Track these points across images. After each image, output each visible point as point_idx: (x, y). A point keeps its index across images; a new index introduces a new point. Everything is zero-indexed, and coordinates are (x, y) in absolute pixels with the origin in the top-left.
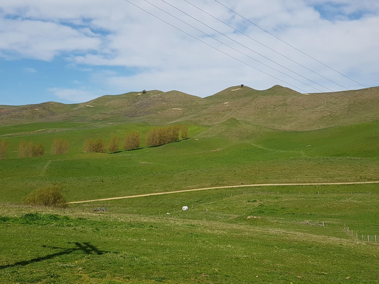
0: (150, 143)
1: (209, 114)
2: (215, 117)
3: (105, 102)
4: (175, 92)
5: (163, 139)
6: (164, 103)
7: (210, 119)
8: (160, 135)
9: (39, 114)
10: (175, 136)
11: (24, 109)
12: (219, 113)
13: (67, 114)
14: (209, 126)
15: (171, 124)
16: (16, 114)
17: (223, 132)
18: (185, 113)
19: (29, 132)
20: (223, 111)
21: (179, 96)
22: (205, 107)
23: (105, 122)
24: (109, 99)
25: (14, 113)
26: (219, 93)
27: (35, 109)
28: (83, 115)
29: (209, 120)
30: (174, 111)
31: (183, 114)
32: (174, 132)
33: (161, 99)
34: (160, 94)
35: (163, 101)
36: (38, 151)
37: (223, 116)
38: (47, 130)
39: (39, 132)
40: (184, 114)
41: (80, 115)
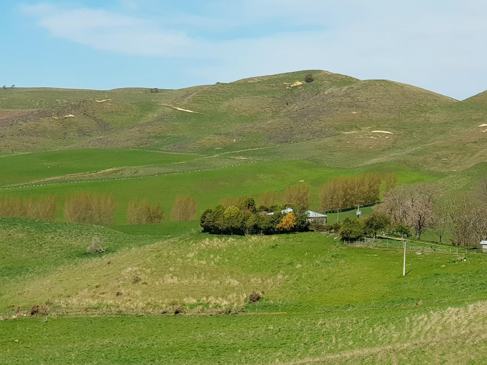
0: (327, 205)
1: (447, 147)
2: (457, 155)
3: (220, 101)
4: (381, 85)
5: (349, 198)
6: (356, 111)
7: (445, 159)
8: (345, 191)
9: (77, 126)
10: (372, 194)
11: (45, 115)
12: (466, 147)
13: (140, 130)
14: (442, 175)
15: (367, 166)
16: (28, 126)
17: (460, 189)
18: (397, 142)
19: (89, 173)
20: (476, 142)
21: (389, 95)
22: (441, 128)
23: (230, 155)
24: (227, 93)
25: (25, 124)
26: (476, 96)
27: (66, 116)
28: (174, 134)
29: (443, 161)
30: (376, 136)
31: (393, 143)
32: (370, 187)
33: (349, 100)
34: (346, 87)
35: (352, 107)
36: (154, 213)
37: (473, 154)
38: (122, 170)
39: (108, 173)
40: (395, 144)
41: (169, 135)
